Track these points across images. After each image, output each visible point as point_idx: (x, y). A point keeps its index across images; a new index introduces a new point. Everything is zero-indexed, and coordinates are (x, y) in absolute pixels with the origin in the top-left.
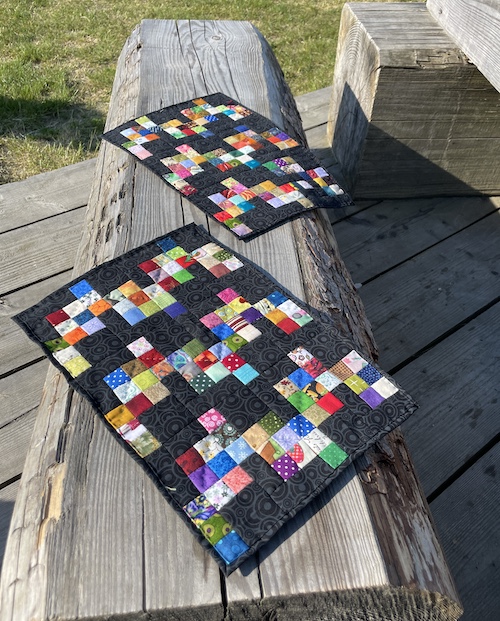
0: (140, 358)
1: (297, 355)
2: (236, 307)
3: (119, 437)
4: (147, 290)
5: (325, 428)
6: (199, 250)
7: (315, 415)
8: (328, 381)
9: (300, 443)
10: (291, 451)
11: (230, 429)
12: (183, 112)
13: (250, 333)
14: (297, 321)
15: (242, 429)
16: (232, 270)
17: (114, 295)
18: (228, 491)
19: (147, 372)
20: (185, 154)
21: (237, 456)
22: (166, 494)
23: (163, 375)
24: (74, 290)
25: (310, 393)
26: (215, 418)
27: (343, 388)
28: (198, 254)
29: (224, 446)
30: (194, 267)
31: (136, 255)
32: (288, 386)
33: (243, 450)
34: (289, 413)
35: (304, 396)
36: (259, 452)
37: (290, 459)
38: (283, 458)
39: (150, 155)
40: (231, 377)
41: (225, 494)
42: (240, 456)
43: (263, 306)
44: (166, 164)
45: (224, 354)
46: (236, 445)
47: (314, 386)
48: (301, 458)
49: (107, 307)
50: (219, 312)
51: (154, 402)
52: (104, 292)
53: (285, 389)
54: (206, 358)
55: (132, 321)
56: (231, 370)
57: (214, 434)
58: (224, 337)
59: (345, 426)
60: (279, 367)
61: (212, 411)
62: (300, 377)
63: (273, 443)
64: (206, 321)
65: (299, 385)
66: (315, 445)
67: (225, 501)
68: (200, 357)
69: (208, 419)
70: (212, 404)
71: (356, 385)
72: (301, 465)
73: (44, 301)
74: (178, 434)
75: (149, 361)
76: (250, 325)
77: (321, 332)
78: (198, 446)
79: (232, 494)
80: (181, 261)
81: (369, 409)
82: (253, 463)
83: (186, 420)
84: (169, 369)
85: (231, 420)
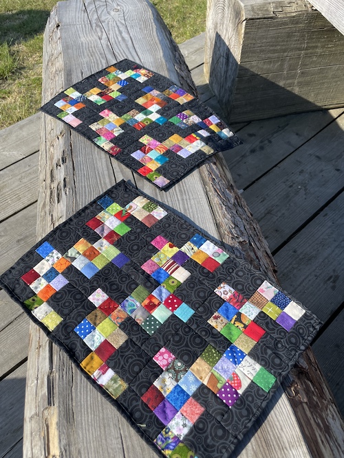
0: (100, 307)
1: (222, 290)
2: (167, 252)
3: (94, 382)
4: (96, 245)
5: (254, 354)
6: (131, 204)
7: (244, 344)
8: (250, 312)
9: (237, 371)
10: (231, 379)
11: (179, 364)
12: (100, 80)
13: (181, 275)
14: (217, 259)
15: (189, 364)
16: (159, 219)
17: (71, 252)
18: (187, 422)
19: (107, 320)
20: (107, 118)
21: (189, 389)
22: (139, 430)
23: (120, 321)
24: (40, 251)
25: (237, 324)
26: (166, 356)
27: (262, 315)
28: (130, 208)
29: (177, 380)
30: (129, 220)
31: (83, 214)
32: (219, 320)
33: (193, 383)
34: (224, 345)
35: (233, 328)
36: (205, 383)
37: (231, 387)
38: (225, 387)
39: (80, 122)
40: (173, 316)
41: (185, 425)
42: (191, 389)
43: (187, 248)
44: (94, 129)
45: (164, 296)
46: (186, 379)
47: (239, 317)
48: (240, 385)
49: (68, 264)
50: (155, 259)
51: (116, 347)
52: (63, 251)
53: (217, 323)
54: (151, 302)
55: (89, 275)
56: (172, 310)
57: (167, 370)
58: (162, 280)
59: (269, 352)
60: (209, 303)
61: (163, 350)
62: (227, 310)
63: (215, 374)
64: (146, 267)
65: (228, 318)
66: (248, 372)
67: (186, 431)
68: (146, 302)
69: (160, 358)
70: (162, 343)
71: (272, 312)
72: (240, 392)
73: (18, 263)
74: (140, 374)
75: (107, 309)
76: (181, 268)
77: (237, 267)
78: (156, 384)
79: (190, 424)
80: (118, 215)
81: (285, 332)
82: (203, 394)
83: (144, 361)
84: (123, 316)
85: (179, 357)
